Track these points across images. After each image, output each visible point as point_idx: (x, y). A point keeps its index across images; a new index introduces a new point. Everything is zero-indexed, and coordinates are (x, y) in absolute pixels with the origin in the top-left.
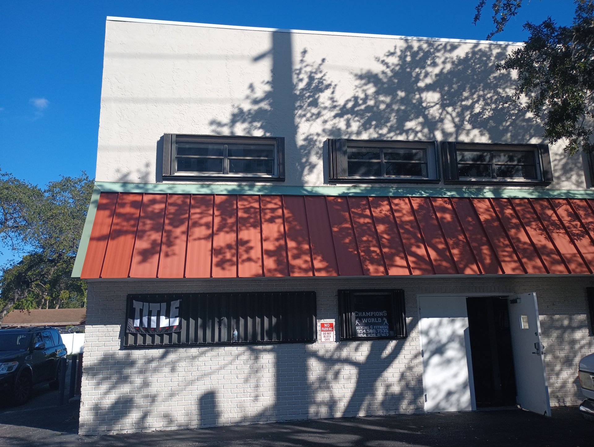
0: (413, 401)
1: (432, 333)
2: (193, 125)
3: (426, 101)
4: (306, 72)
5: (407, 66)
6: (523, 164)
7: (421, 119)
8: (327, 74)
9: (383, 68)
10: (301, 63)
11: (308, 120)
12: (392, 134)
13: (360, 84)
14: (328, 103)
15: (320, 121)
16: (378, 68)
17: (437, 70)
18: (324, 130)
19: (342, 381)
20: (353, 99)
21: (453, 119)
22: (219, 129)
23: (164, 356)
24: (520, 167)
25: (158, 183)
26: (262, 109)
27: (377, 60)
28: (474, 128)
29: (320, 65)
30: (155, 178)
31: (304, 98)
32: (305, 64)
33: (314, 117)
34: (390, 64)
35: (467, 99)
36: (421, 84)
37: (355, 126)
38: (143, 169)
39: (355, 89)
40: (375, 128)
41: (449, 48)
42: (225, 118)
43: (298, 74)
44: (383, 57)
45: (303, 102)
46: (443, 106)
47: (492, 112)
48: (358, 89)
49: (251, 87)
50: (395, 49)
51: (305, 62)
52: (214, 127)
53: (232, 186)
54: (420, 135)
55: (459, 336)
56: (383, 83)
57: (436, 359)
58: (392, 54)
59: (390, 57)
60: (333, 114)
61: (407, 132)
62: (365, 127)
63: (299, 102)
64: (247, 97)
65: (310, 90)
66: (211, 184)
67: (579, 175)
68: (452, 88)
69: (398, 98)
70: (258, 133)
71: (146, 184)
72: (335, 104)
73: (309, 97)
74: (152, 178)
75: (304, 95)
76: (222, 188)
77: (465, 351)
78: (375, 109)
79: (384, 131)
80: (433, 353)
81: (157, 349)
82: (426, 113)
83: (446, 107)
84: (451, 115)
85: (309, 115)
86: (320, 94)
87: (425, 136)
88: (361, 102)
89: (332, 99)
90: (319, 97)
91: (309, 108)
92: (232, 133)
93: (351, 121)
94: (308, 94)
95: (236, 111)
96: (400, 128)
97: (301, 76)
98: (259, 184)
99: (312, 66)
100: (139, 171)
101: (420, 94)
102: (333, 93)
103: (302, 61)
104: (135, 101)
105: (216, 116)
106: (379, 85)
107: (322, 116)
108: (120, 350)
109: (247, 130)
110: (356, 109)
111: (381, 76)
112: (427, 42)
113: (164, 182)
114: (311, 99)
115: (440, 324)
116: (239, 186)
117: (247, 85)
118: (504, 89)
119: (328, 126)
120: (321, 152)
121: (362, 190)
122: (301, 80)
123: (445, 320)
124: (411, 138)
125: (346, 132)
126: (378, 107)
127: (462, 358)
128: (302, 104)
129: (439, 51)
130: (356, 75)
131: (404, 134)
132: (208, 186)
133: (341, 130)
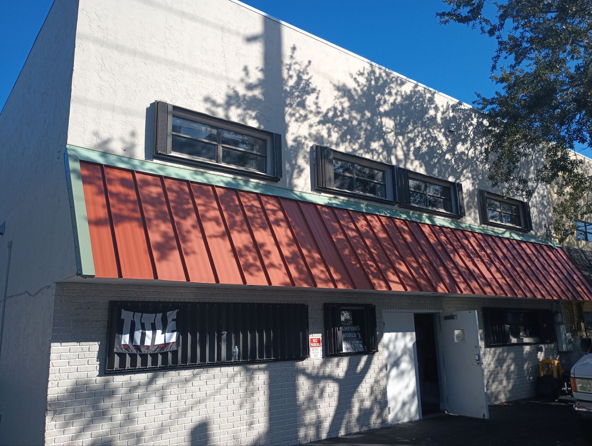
0: (380, 415)
1: (391, 347)
2: (187, 98)
3: (385, 127)
4: (295, 70)
5: (372, 89)
6: (444, 198)
7: (382, 142)
8: (313, 77)
9: (355, 85)
10: (291, 58)
11: (296, 120)
12: (361, 151)
13: (338, 95)
14: (313, 108)
15: (306, 124)
16: (351, 85)
17: (391, 100)
18: (310, 134)
19: (327, 399)
20: (333, 109)
21: (402, 147)
22: (214, 109)
23: (151, 381)
24: (442, 200)
25: (147, 161)
26: (256, 97)
27: (351, 76)
28: (416, 159)
29: (307, 66)
30: (144, 153)
31: (294, 96)
32: (294, 61)
33: (302, 118)
34: (360, 84)
35: (411, 132)
36: (382, 109)
37: (335, 136)
38: (128, 139)
39: (335, 99)
40: (350, 142)
41: (399, 82)
42: (221, 99)
43: (289, 69)
44: (355, 75)
45: (293, 101)
46: (397, 135)
47: (427, 149)
48: (336, 100)
49: (246, 69)
50: (364, 70)
51: (294, 58)
52: (208, 105)
53: (228, 177)
54: (381, 157)
55: (409, 349)
56: (355, 100)
57: (394, 372)
58: (362, 74)
59: (360, 77)
60: (317, 119)
61: (372, 151)
62: (342, 139)
63: (289, 99)
64: (242, 80)
65: (298, 90)
66: (206, 173)
67: (475, 213)
68: (402, 119)
69: (366, 118)
70: (253, 124)
71: (131, 158)
72: (319, 110)
73: (298, 96)
74: (140, 152)
75: (293, 94)
76: (218, 178)
77: (414, 363)
78: (349, 124)
79: (356, 146)
80: (392, 366)
81: (146, 373)
82: (385, 137)
83: (398, 135)
84: (401, 143)
85: (297, 115)
86: (307, 96)
87: (385, 159)
88: (339, 114)
89: (316, 104)
90: (306, 98)
91: (298, 108)
92: (227, 116)
93: (332, 131)
94: (296, 94)
95: (231, 92)
96: (366, 147)
97: (291, 73)
98: (254, 181)
99: (300, 65)
100: (122, 140)
101: (381, 118)
102: (317, 98)
103: (292, 57)
104: (120, 49)
105: (212, 94)
106: (352, 101)
107: (309, 119)
108: (99, 376)
109: (242, 117)
110: (335, 120)
111: (354, 93)
112: (385, 71)
113: (155, 161)
114: (299, 99)
115: (396, 338)
116: (234, 179)
117: (242, 67)
118: (433, 129)
119: (314, 131)
120: (308, 156)
121: (340, 202)
122: (291, 77)
123: (400, 334)
124: (375, 158)
125: (328, 141)
126: (352, 122)
127: (411, 369)
128: (292, 103)
129: (393, 82)
130: (335, 86)
131: (370, 153)
132: (202, 174)
133: (324, 138)
